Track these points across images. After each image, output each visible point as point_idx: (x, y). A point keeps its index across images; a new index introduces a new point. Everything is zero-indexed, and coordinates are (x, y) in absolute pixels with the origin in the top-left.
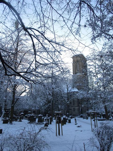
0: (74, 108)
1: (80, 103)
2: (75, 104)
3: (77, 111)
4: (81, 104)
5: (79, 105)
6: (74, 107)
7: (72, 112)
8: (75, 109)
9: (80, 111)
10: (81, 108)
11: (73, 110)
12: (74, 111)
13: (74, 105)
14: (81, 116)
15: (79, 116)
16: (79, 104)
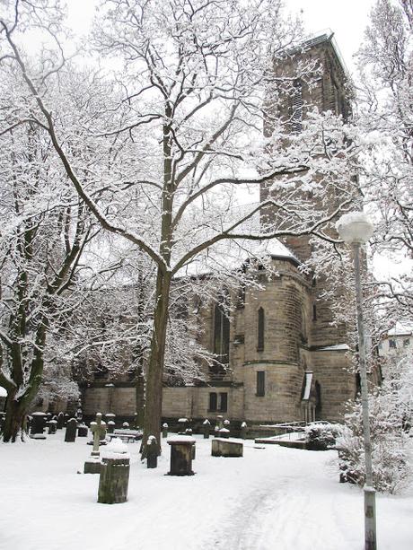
0: (261, 375)
1: (304, 341)
2: (266, 345)
3: (278, 398)
4: (313, 349)
5: (296, 354)
6: (262, 367)
7: (245, 407)
8: (267, 380)
9: (307, 396)
10: (309, 377)
11: (255, 391)
12: (260, 393)
13: (260, 348)
14: (314, 434)
15: (294, 437)
16: (299, 346)
